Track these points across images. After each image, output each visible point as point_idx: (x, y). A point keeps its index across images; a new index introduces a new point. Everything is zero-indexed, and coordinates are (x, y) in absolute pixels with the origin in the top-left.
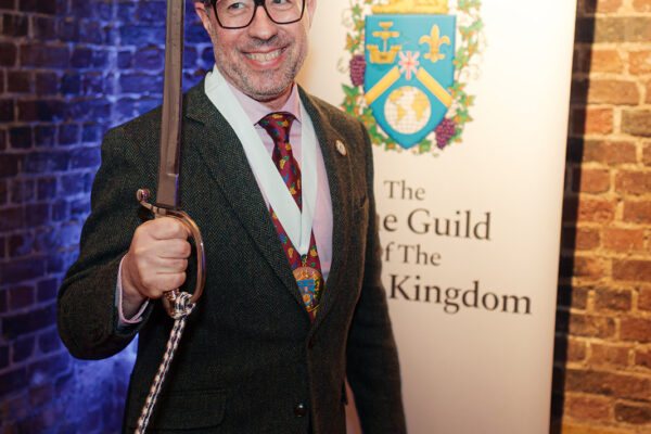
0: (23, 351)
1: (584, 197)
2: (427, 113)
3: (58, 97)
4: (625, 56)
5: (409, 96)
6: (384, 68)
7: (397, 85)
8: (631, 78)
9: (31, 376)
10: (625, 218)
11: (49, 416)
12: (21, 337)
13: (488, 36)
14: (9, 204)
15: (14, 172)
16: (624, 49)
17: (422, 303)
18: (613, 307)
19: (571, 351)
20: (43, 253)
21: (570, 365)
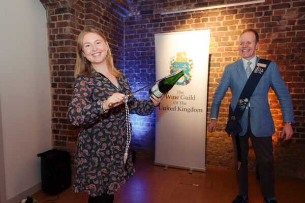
1: (209, 93)
2: (184, 79)
8: (217, 73)
13: (194, 66)
16: (215, 68)
17: (183, 112)
21: (208, 122)
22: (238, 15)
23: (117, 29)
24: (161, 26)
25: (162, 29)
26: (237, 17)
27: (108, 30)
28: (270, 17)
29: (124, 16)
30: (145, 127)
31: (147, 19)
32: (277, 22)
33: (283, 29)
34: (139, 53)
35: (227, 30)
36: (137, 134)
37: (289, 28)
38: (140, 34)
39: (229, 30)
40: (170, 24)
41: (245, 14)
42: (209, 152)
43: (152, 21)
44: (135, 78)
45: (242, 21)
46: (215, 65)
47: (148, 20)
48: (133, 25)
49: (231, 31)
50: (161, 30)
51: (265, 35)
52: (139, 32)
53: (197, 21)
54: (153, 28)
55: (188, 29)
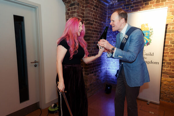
0: (98, 68)
1: (165, 51)
2: (146, 42)
4: (171, 35)
8: (172, 37)
9: (98, 71)
10: (171, 54)
12: (98, 66)
16: (171, 34)
18: (169, 64)
19: (163, 69)
21: (163, 71)
23: (103, 13)
24: (131, 8)
27: (98, 13)
29: (107, 4)
31: (122, 4)
40: (138, 6)
42: (162, 91)
43: (125, 5)
44: (113, 42)
46: (170, 32)
48: (113, 9)
50: (131, 11)
53: (158, 2)
54: (126, 10)
55: (150, 8)
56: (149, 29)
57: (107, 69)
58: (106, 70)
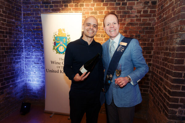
0: (8, 83)
2: (64, 49)
3: (13, 46)
5: (61, 47)
6: (58, 43)
7: (60, 46)
9: (10, 86)
11: (13, 91)
12: (8, 81)
13: (71, 40)
14: (5, 62)
15: (6, 57)
20: (11, 68)
22: (105, 3)
24: (50, 8)
25: (51, 10)
26: (104, 5)
28: (125, 7)
30: (40, 83)
32: (130, 10)
33: (134, 16)
34: (35, 27)
35: (97, 14)
36: (34, 88)
37: (137, 15)
38: (35, 12)
39: (98, 14)
40: (57, 6)
41: (109, 3)
43: (44, 3)
44: (32, 47)
45: (107, 8)
47: (40, 2)
48: (29, 5)
49: (100, 15)
51: (122, 19)
52: (34, 10)
53: (76, 6)
54: (44, 8)
55: (70, 11)
56: (66, 35)
57: (27, 81)
58: (25, 82)
